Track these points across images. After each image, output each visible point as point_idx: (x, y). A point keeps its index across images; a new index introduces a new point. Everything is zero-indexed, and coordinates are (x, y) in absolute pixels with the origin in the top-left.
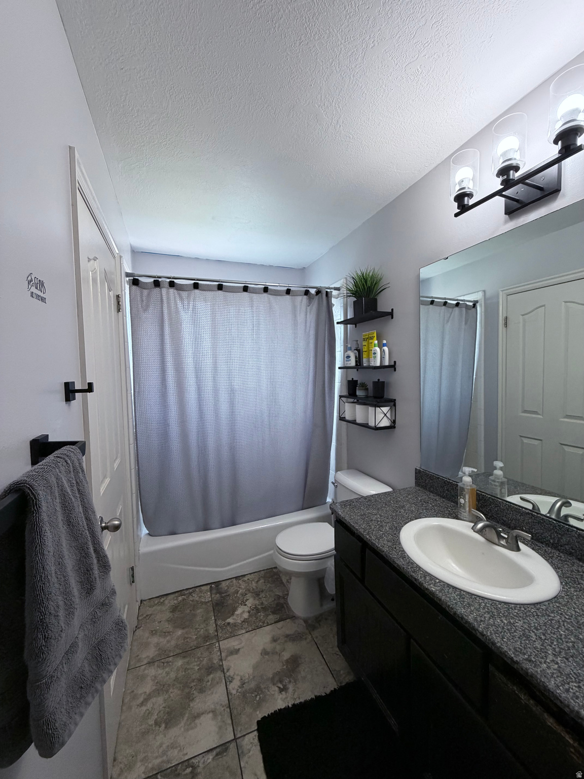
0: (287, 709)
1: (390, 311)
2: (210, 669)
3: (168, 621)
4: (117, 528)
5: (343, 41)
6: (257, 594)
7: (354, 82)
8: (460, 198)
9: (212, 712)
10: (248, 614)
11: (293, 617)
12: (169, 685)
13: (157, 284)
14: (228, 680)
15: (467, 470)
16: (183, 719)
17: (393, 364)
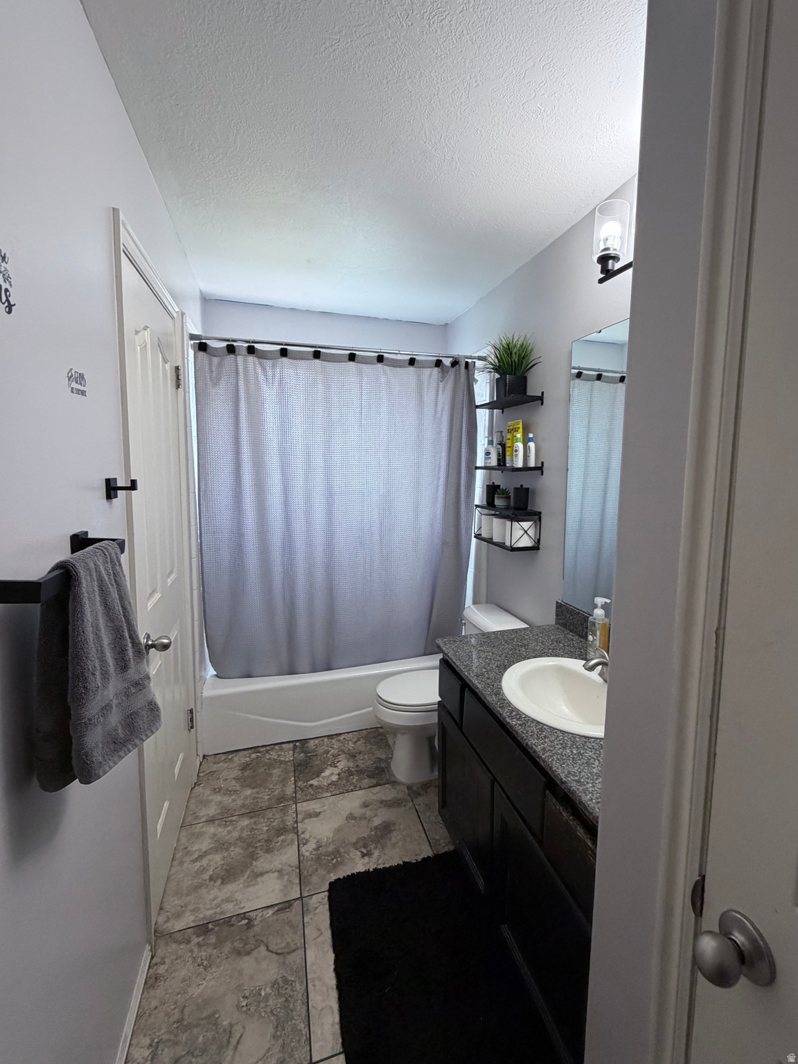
0: (367, 873)
1: (540, 395)
2: (282, 831)
3: (236, 779)
4: (165, 647)
5: (439, 81)
6: (352, 756)
7: (463, 119)
8: (604, 260)
9: (278, 871)
10: (337, 776)
11: (394, 783)
12: (230, 844)
13: (231, 349)
14: (302, 843)
15: (599, 601)
16: (243, 876)
17: (540, 465)
